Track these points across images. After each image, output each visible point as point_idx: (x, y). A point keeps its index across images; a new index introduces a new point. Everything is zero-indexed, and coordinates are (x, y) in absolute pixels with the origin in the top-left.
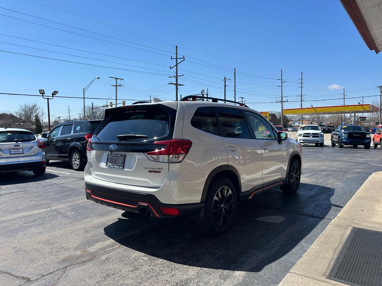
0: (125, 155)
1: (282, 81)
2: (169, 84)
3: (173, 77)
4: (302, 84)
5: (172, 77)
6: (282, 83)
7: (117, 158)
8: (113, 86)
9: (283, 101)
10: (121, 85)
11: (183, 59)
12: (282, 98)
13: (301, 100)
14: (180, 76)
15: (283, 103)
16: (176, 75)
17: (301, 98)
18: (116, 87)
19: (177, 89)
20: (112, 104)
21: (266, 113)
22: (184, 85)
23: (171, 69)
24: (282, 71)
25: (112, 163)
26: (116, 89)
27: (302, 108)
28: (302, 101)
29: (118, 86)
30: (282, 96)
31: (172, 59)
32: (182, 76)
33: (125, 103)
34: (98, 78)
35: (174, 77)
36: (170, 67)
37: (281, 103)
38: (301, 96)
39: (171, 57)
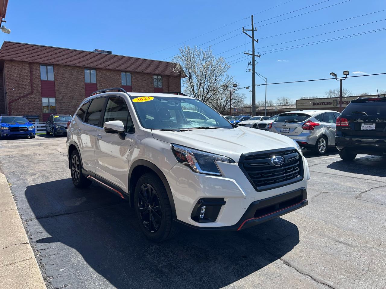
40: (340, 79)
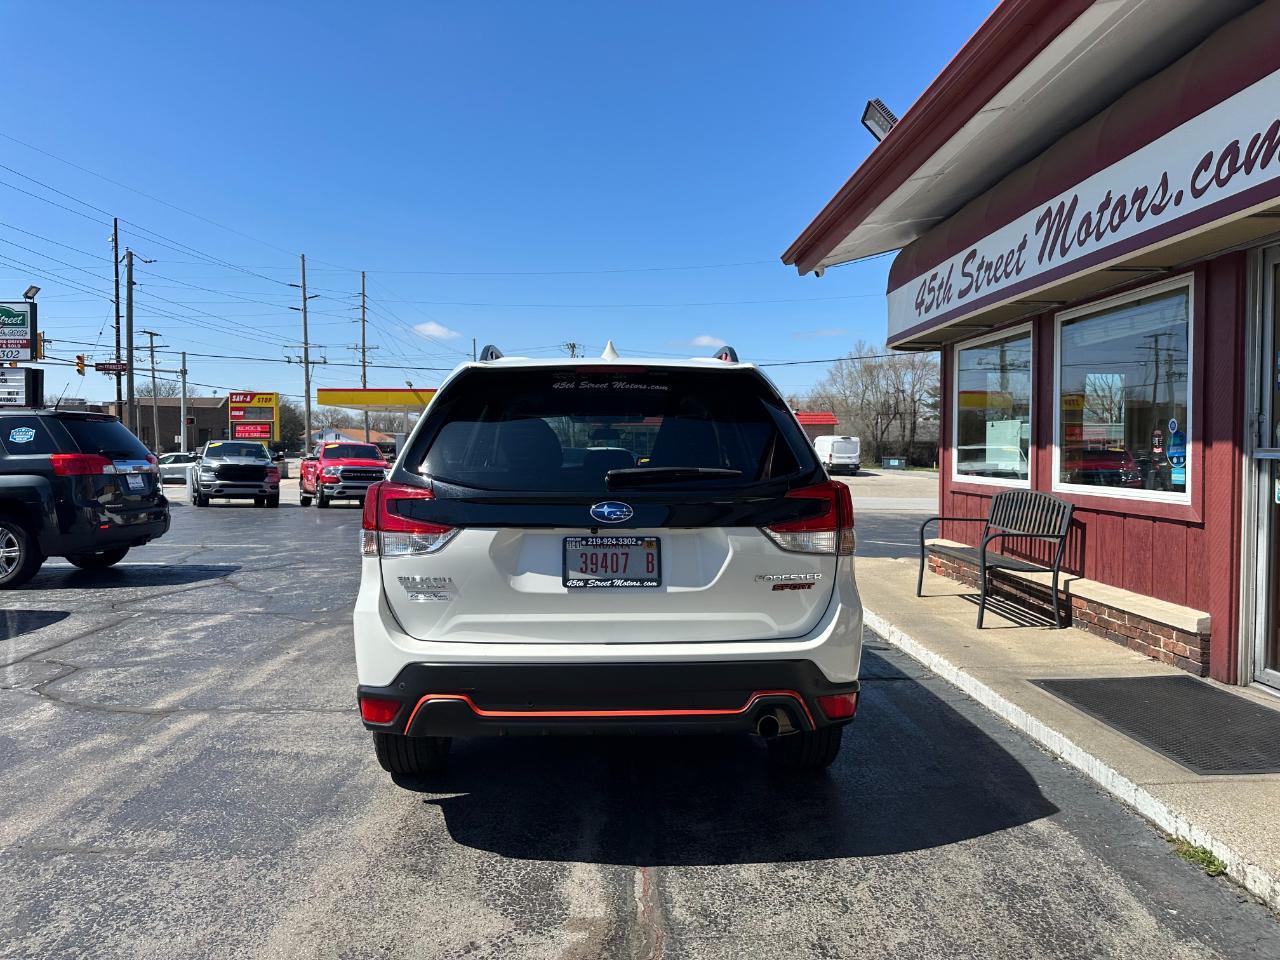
0: (658, 540)
1: (304, 292)
4: (364, 312)
6: (305, 299)
7: (619, 551)
9: (310, 359)
12: (306, 349)
13: (364, 362)
15: (310, 366)
17: (364, 355)
21: (269, 396)
24: (303, 260)
25: (594, 572)
27: (365, 390)
28: (364, 366)
30: (306, 343)
37: (303, 365)
38: (364, 350)
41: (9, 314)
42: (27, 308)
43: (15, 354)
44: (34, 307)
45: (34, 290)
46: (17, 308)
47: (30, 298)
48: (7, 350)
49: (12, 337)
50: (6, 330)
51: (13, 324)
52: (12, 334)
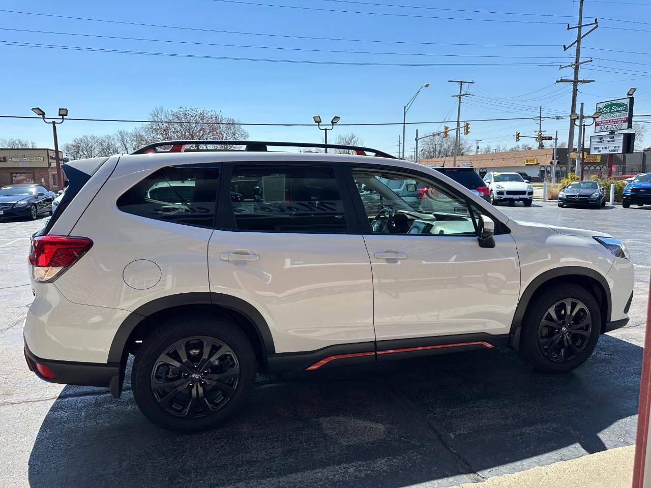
2: (558, 82)
3: (569, 66)
5: (566, 67)
8: (454, 96)
10: (467, 94)
11: (595, 25)
14: (584, 62)
16: (577, 62)
18: (460, 98)
19: (575, 91)
20: (448, 130)
22: (593, 81)
23: (565, 50)
26: (460, 102)
29: (463, 95)
31: (569, 28)
32: (588, 61)
33: (469, 126)
34: (427, 86)
35: (571, 66)
36: (564, 47)
39: (569, 25)
40: (51, 121)
41: (619, 105)
42: (628, 100)
43: (620, 126)
44: (632, 100)
45: (633, 90)
46: (623, 102)
47: (631, 95)
48: (617, 125)
49: (620, 118)
50: (618, 114)
51: (621, 110)
52: (620, 116)
